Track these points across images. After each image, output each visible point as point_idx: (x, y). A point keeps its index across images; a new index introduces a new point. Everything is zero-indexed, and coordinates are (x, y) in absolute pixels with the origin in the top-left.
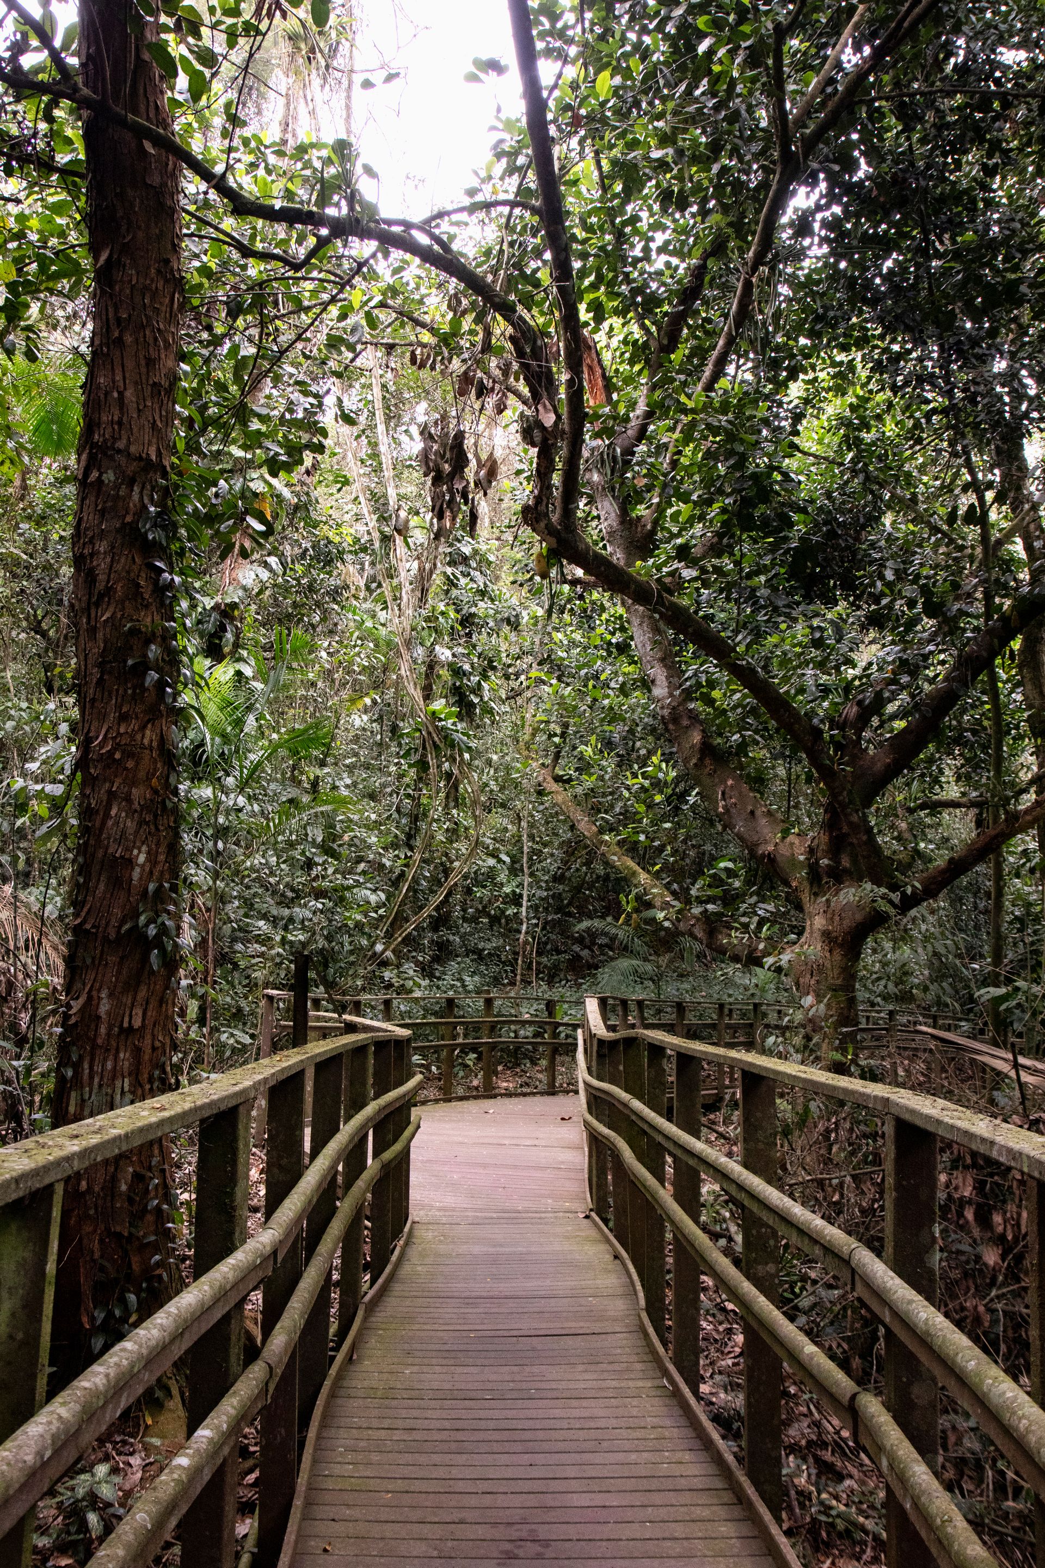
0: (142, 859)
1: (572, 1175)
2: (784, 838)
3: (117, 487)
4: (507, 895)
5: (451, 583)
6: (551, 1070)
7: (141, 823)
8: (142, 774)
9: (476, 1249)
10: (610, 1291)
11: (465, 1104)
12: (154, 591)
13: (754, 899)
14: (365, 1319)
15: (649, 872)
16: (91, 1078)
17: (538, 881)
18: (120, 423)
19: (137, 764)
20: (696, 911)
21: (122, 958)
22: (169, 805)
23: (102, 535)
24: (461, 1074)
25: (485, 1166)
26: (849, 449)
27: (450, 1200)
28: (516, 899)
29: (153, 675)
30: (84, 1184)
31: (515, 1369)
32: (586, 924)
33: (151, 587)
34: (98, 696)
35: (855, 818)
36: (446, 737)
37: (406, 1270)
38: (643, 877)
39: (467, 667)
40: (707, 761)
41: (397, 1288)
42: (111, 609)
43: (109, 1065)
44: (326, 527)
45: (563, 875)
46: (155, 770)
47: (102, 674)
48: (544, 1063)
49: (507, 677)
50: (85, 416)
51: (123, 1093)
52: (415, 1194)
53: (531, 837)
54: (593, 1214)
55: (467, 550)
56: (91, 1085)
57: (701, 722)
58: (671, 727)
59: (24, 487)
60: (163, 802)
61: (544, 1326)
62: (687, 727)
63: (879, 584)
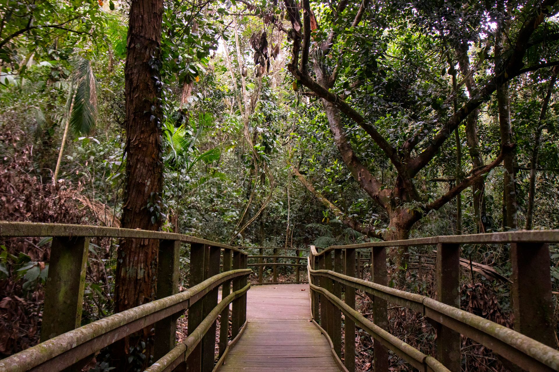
0: (148, 183)
1: (305, 308)
2: (382, 190)
3: (141, 50)
4: (282, 216)
5: (262, 106)
6: (298, 276)
7: (149, 170)
8: (149, 153)
9: (270, 331)
10: (320, 344)
11: (267, 286)
12: (154, 87)
13: (371, 212)
14: (229, 351)
15: (333, 204)
16: (129, 263)
17: (293, 211)
18: (142, 27)
19: (147, 149)
20: (350, 216)
21: (141, 219)
22: (159, 164)
23: (135, 67)
24: (266, 276)
25: (273, 304)
26: (405, 54)
27: (261, 315)
28: (285, 217)
29: (153, 117)
30: (126, 302)
31: (285, 368)
32: (310, 225)
33: (153, 86)
34: (133, 124)
35: (408, 181)
36: (260, 157)
37: (244, 337)
38: (331, 205)
39: (268, 135)
40: (354, 163)
41: (241, 342)
42: (138, 93)
43: (136, 258)
44: (219, 86)
45: (302, 209)
46: (154, 151)
47: (135, 116)
48: (295, 273)
49: (282, 137)
50: (130, 24)
51: (141, 269)
52: (248, 313)
53: (291, 196)
54: (313, 320)
55: (268, 94)
56: (129, 265)
57: (352, 149)
58: (341, 150)
59: (112, 67)
60: (157, 163)
61: (295, 354)
62: (347, 150)
63: (417, 97)
